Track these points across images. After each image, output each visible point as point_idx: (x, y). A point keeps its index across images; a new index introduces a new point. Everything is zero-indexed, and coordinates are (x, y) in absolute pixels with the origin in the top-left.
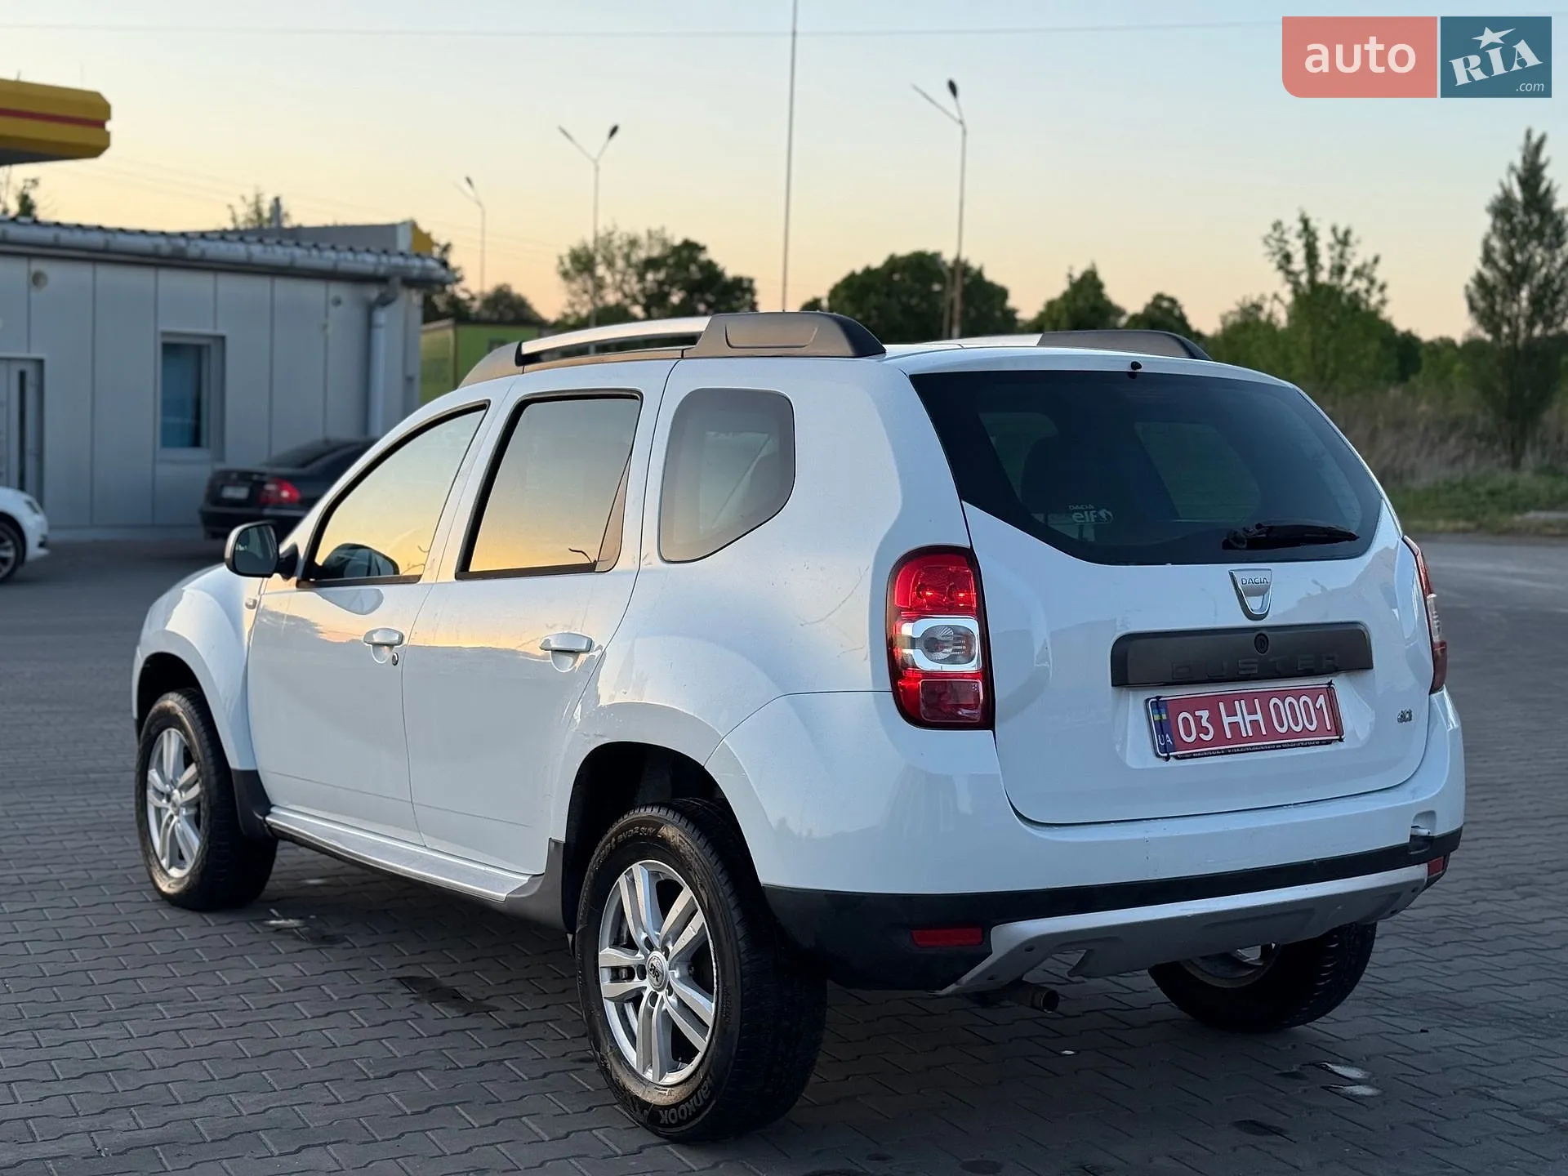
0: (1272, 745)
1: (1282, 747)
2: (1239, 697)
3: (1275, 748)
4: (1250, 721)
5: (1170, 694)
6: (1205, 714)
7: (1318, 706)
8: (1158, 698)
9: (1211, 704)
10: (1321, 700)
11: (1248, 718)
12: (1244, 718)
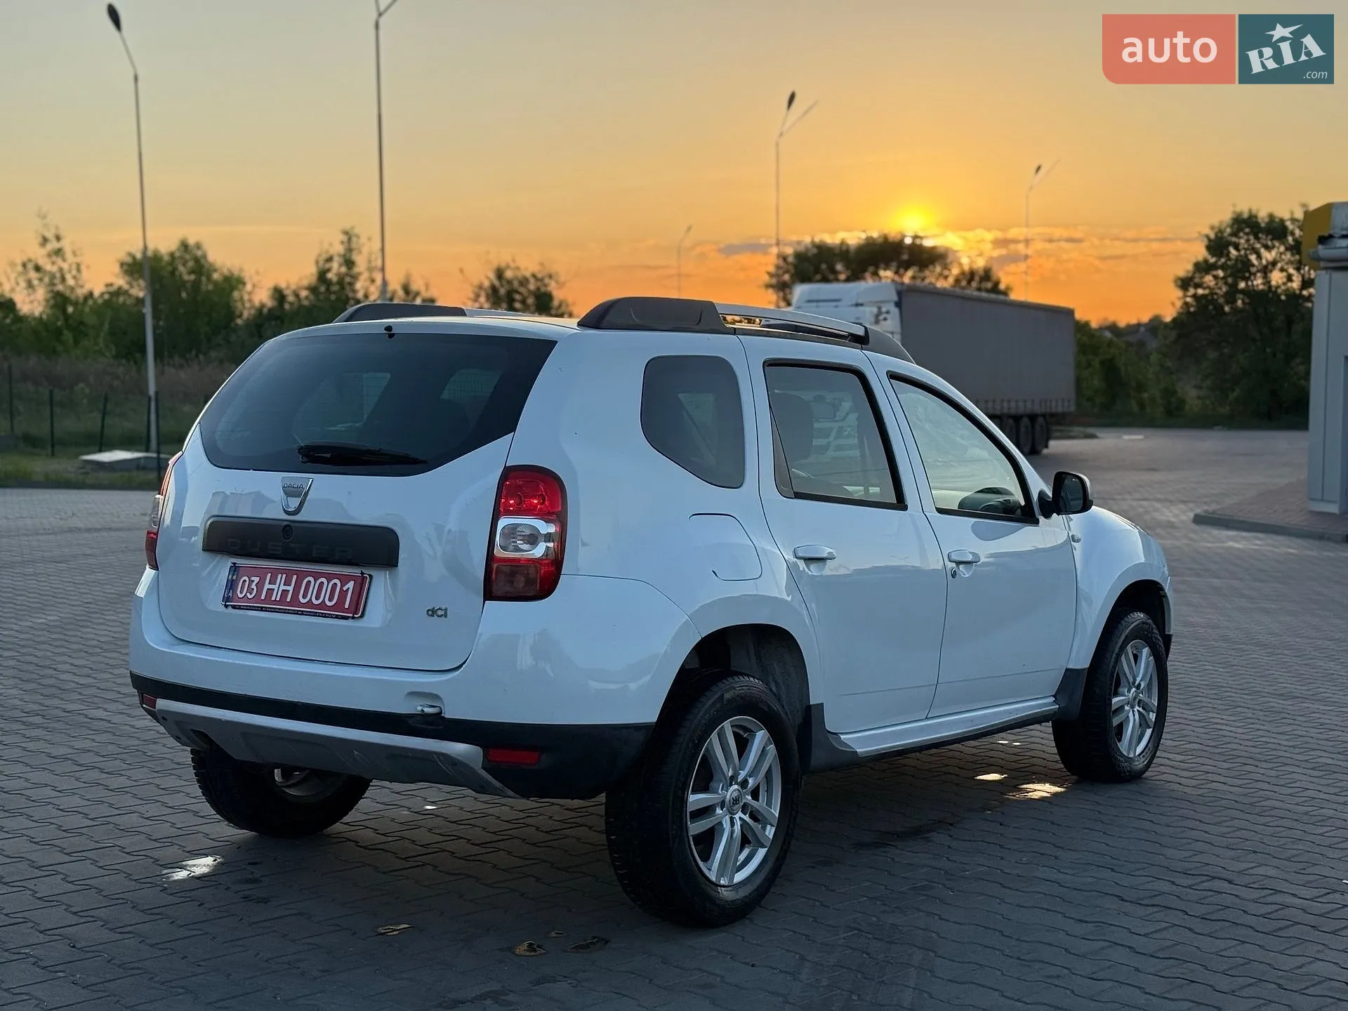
0: (294, 610)
1: (302, 613)
2: (282, 571)
3: (296, 613)
4: (283, 590)
5: (241, 562)
6: (256, 579)
7: (345, 589)
8: (234, 564)
9: (261, 572)
10: (351, 585)
11: (283, 587)
12: (279, 587)
